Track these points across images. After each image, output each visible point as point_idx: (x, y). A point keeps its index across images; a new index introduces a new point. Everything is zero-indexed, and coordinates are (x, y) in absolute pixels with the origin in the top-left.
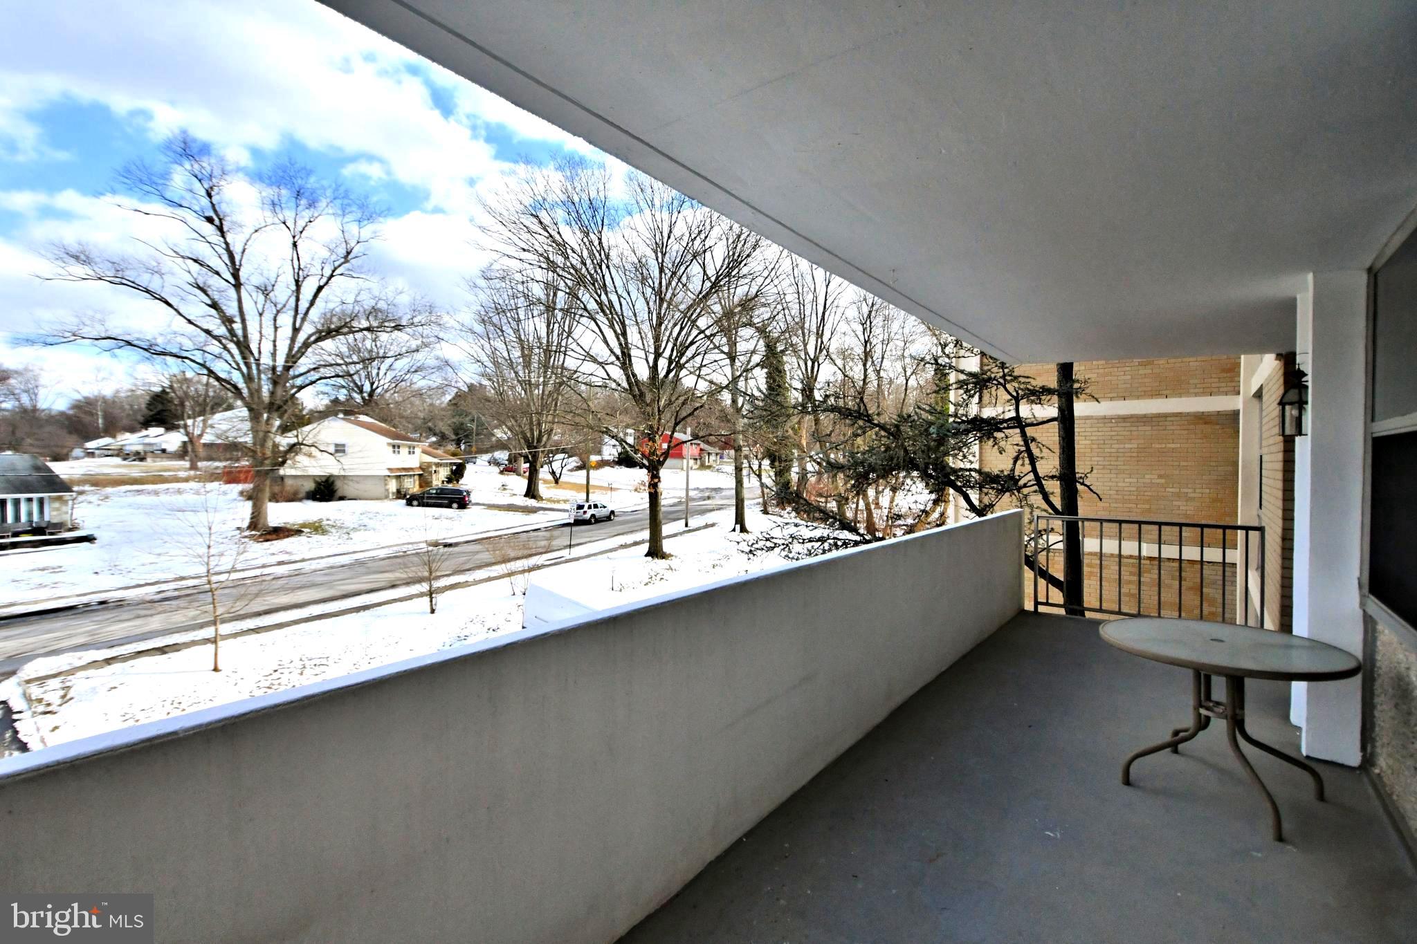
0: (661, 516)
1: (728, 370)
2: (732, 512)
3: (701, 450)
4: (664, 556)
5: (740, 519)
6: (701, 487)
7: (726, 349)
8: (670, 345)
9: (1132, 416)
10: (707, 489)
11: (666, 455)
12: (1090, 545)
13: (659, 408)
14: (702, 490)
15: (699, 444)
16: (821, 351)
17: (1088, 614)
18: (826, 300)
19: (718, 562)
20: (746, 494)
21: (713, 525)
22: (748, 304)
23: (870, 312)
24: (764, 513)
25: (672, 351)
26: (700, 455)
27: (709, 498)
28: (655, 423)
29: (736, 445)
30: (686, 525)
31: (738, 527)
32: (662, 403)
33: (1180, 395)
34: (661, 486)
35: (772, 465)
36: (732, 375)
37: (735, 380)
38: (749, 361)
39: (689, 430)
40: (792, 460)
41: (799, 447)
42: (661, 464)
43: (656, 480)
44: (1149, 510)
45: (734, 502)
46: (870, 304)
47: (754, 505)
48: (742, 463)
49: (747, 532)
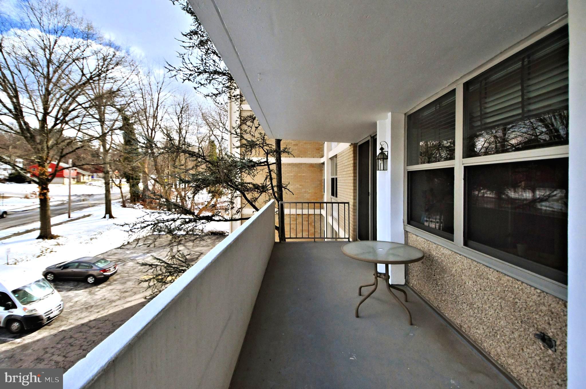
0: (49, 212)
1: (99, 129)
2: (103, 207)
3: (78, 173)
4: (53, 237)
5: (108, 211)
6: (78, 194)
7: (97, 116)
8: (57, 108)
9: (292, 164)
10: (83, 195)
11: (54, 175)
12: (286, 211)
13: (47, 146)
14: (79, 196)
15: (76, 170)
16: (156, 125)
17: (287, 240)
18: (158, 101)
19: (94, 237)
20: (112, 197)
21: (89, 216)
22: (112, 94)
23: (181, 111)
24: (123, 207)
25: (58, 112)
26: (77, 175)
27: (84, 200)
28: (44, 155)
29: (105, 170)
30: (69, 217)
31: (108, 216)
32: (50, 143)
33: (305, 157)
34: (49, 194)
35: (128, 181)
36: (102, 132)
37: (104, 135)
38: (113, 125)
39: (70, 161)
40: (140, 179)
41: (144, 172)
42: (50, 181)
43: (45, 191)
44: (297, 198)
45: (104, 201)
46: (181, 107)
47: (116, 203)
48: (110, 180)
49: (113, 218)
